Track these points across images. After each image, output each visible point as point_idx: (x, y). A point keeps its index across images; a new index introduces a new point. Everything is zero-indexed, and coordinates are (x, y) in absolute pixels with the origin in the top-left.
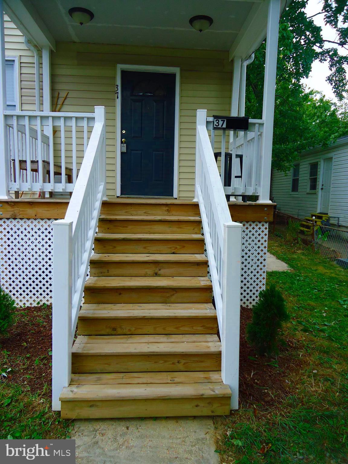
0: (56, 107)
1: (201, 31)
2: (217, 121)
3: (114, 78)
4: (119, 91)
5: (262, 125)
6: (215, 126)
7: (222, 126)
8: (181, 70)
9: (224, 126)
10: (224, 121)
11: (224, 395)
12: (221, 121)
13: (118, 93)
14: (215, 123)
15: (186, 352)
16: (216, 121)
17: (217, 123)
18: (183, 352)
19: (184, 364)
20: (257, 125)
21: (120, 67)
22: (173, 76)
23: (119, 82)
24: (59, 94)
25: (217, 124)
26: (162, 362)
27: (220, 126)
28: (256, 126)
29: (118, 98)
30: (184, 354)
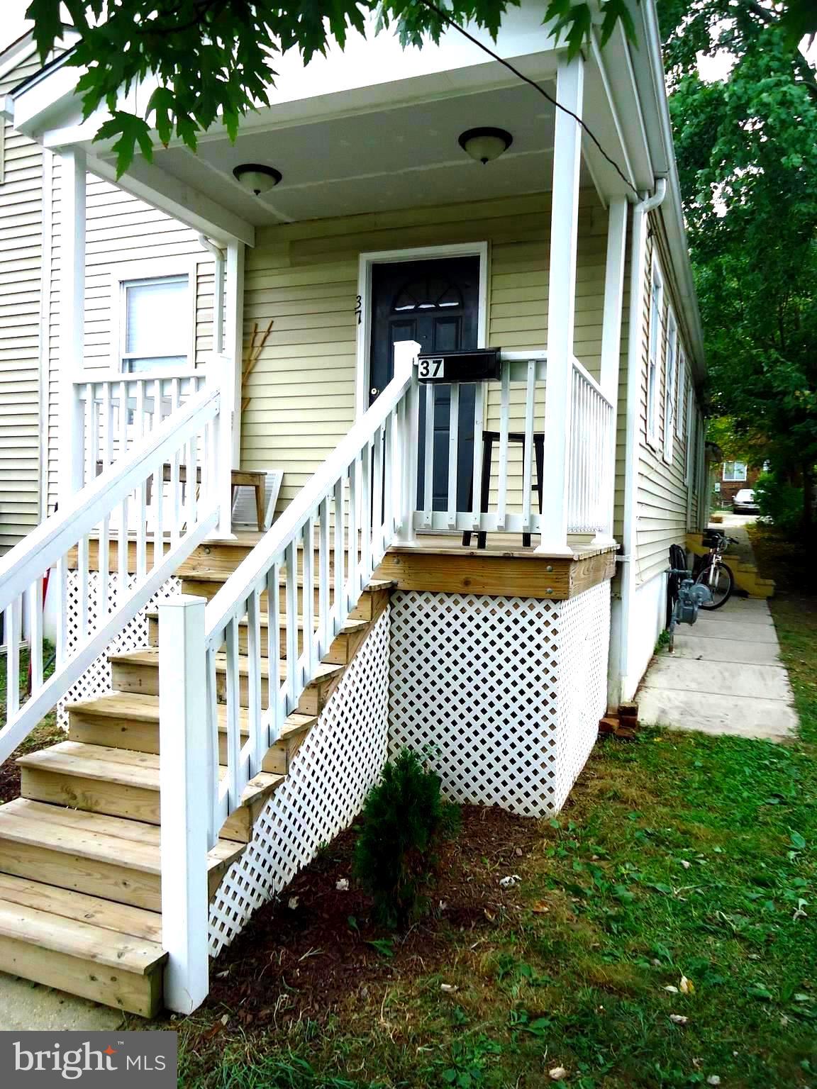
0: (252, 351)
1: (484, 160)
2: (425, 365)
3: (355, 283)
4: (363, 308)
5: (540, 363)
6: (420, 376)
7: (435, 374)
8: (492, 247)
9: (441, 374)
10: (439, 363)
11: (131, 967)
12: (434, 362)
13: (360, 312)
14: (421, 369)
15: (131, 864)
16: (422, 364)
17: (424, 368)
18: (126, 863)
19: (135, 890)
20: (532, 366)
21: (366, 258)
22: (475, 260)
23: (363, 289)
24: (256, 326)
25: (425, 372)
26: (99, 876)
27: (430, 376)
28: (529, 367)
29: (360, 321)
30: (128, 866)
